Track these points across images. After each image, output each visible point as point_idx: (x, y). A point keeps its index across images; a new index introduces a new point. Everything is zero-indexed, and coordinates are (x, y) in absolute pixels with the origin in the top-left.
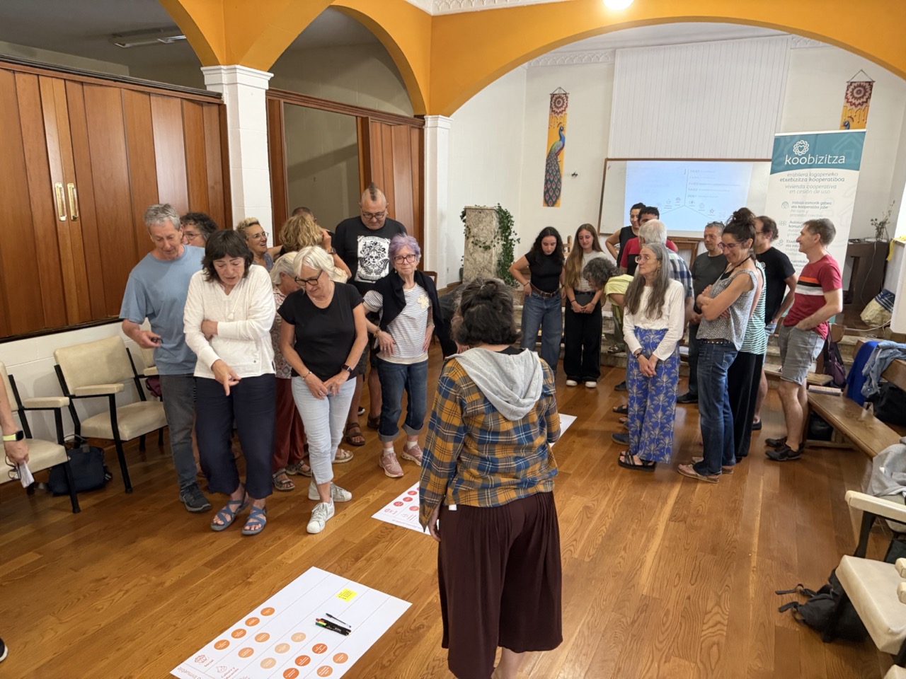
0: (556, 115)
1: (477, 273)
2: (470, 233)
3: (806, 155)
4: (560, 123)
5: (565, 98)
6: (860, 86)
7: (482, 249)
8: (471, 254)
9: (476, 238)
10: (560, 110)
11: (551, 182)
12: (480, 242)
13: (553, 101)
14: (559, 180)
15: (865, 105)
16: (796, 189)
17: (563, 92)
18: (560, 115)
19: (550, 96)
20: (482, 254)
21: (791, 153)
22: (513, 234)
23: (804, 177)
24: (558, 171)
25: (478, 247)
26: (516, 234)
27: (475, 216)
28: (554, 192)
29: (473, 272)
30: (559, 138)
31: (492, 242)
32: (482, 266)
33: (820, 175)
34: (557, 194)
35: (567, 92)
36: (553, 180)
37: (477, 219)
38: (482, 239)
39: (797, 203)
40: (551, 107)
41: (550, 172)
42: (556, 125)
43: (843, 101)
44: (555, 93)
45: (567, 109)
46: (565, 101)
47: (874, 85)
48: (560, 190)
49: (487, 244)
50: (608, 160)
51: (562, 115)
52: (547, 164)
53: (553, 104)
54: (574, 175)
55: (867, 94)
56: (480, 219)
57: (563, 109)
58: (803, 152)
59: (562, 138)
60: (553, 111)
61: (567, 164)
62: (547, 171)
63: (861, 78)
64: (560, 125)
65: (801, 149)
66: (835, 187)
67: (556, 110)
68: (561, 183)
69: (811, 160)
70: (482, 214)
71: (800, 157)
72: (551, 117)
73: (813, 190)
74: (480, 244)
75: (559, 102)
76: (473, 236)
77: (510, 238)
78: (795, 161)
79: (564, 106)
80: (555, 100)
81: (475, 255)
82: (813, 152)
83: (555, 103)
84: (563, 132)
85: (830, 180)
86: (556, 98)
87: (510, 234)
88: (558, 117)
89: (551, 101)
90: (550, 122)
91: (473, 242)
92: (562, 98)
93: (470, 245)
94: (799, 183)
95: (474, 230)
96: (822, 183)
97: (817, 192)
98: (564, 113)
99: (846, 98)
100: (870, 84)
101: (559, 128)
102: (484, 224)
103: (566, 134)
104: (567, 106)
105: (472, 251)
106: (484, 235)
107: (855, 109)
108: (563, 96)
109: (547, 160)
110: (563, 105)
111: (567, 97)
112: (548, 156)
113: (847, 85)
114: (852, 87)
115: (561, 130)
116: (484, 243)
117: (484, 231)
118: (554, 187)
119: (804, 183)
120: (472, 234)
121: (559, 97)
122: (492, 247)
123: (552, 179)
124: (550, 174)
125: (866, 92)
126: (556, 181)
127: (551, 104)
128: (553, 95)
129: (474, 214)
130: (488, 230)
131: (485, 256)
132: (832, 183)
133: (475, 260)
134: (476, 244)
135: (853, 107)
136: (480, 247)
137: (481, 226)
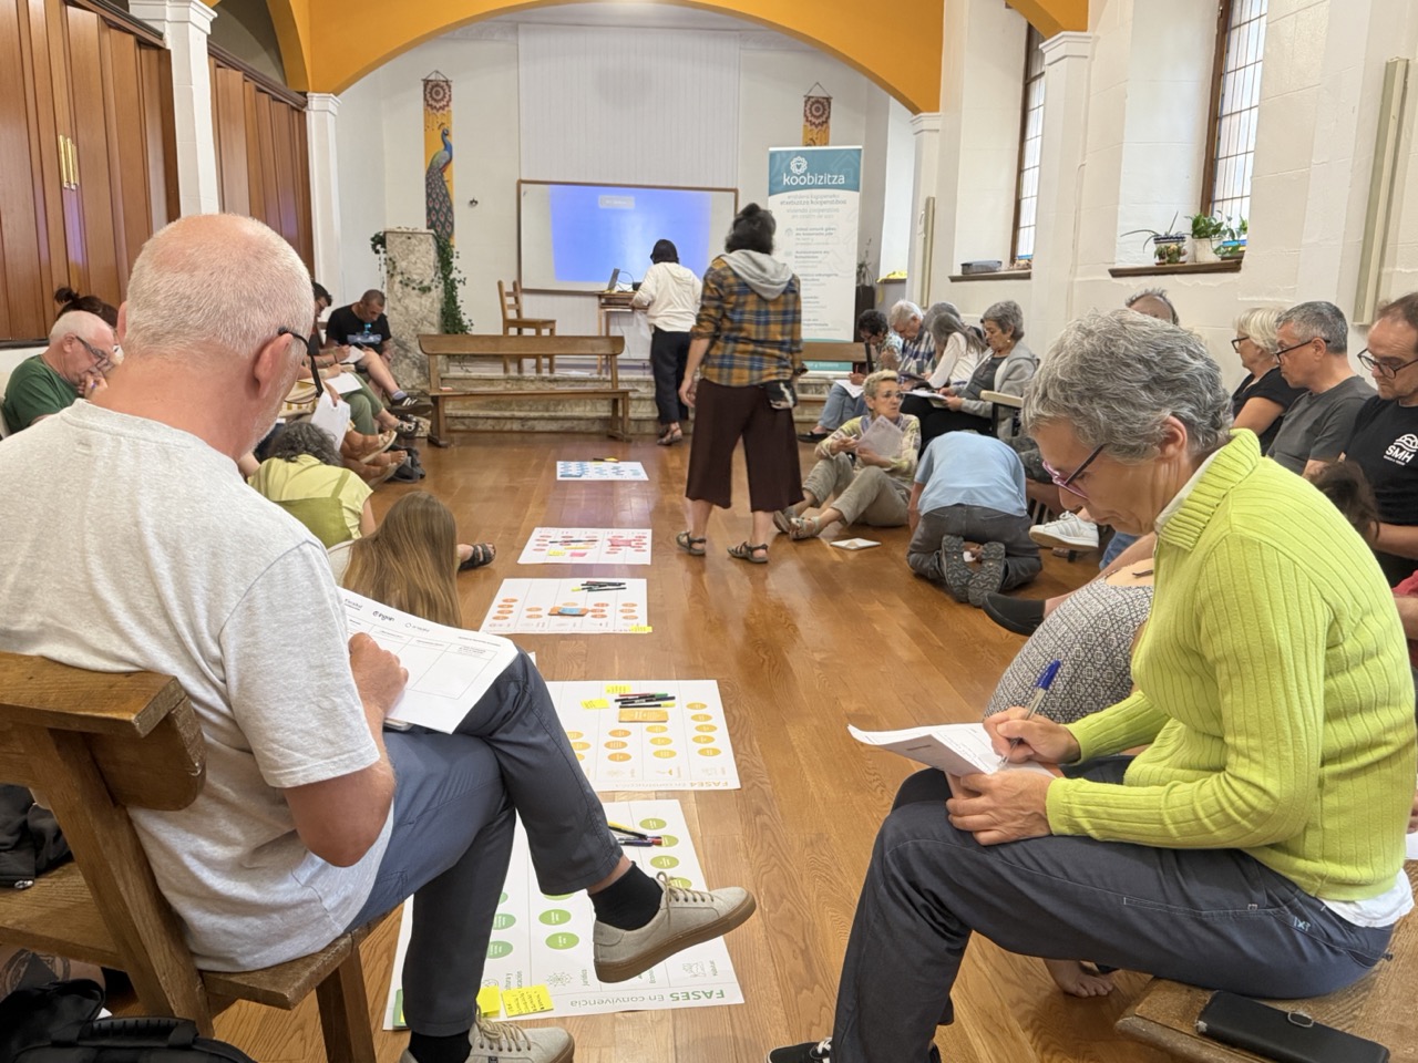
0: (435, 111)
1: (412, 327)
2: (395, 268)
3: (805, 174)
4: (443, 124)
5: (446, 87)
6: (817, 102)
7: (417, 292)
8: (399, 300)
9: (406, 276)
10: (441, 104)
11: (437, 213)
12: (414, 281)
13: (428, 90)
14: (450, 209)
15: (825, 125)
16: (799, 214)
17: (442, 78)
18: (441, 111)
19: (422, 83)
20: (418, 300)
21: (789, 173)
22: (455, 271)
23: (805, 199)
24: (447, 195)
25: (410, 288)
26: (460, 272)
27: (401, 243)
28: (444, 227)
29: (404, 327)
30: (443, 147)
31: (432, 281)
32: (419, 316)
33: (821, 197)
34: (449, 230)
35: (449, 79)
36: (440, 209)
37: (405, 247)
38: (415, 277)
39: (802, 229)
40: (425, 99)
41: (434, 196)
42: (436, 126)
43: (803, 119)
44: (430, 78)
45: (452, 104)
46: (447, 91)
47: (833, 102)
48: (452, 224)
49: (426, 284)
50: (521, 182)
51: (445, 112)
52: (428, 185)
53: (428, 95)
54: (473, 202)
55: (826, 112)
56: (411, 248)
57: (445, 103)
58: (802, 170)
59: (448, 147)
60: (428, 105)
61: (461, 184)
62: (429, 195)
63: (818, 93)
64: (442, 128)
65: (799, 167)
66: (837, 210)
67: (434, 104)
68: (452, 213)
69: (811, 180)
70: (413, 241)
71: (798, 176)
72: (427, 116)
73: (816, 214)
74: (414, 285)
75: (437, 93)
76: (402, 273)
77: (452, 277)
78: (794, 181)
79: (446, 100)
80: (432, 90)
81: (406, 301)
82: (811, 170)
83: (431, 93)
84: (448, 138)
85: (832, 202)
86: (433, 87)
87: (450, 272)
88: (439, 114)
89: (425, 90)
90: (426, 121)
91: (401, 282)
92: (442, 87)
93: (397, 286)
94: (801, 207)
95: (402, 265)
96: (824, 206)
97: (821, 217)
98: (446, 109)
99: (805, 115)
100: (828, 99)
101: (440, 132)
102: (417, 255)
103: (454, 140)
104: (450, 100)
105: (400, 295)
106: (419, 271)
107: (816, 130)
108: (442, 84)
109: (427, 179)
110: (444, 97)
111: (450, 87)
112: (428, 172)
113: (804, 99)
114: (810, 103)
115: (445, 134)
116: (421, 282)
117: (418, 265)
118: (443, 220)
119: (805, 206)
120: (399, 270)
121: (437, 85)
122: (433, 288)
123: (437, 207)
124: (434, 200)
125: (824, 110)
126: (445, 210)
127: (425, 95)
128: (426, 82)
129: (399, 240)
130: (424, 264)
131: (423, 302)
132: (835, 206)
133: (406, 308)
134: (407, 285)
135: (813, 127)
136: (414, 288)
137: (412, 258)
